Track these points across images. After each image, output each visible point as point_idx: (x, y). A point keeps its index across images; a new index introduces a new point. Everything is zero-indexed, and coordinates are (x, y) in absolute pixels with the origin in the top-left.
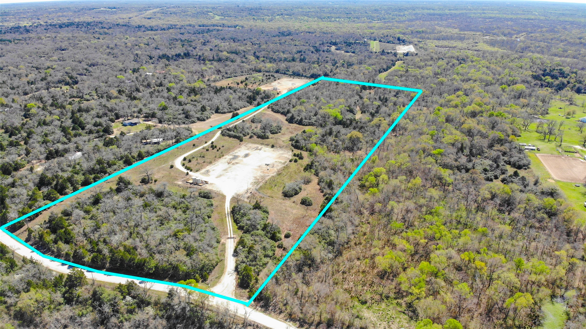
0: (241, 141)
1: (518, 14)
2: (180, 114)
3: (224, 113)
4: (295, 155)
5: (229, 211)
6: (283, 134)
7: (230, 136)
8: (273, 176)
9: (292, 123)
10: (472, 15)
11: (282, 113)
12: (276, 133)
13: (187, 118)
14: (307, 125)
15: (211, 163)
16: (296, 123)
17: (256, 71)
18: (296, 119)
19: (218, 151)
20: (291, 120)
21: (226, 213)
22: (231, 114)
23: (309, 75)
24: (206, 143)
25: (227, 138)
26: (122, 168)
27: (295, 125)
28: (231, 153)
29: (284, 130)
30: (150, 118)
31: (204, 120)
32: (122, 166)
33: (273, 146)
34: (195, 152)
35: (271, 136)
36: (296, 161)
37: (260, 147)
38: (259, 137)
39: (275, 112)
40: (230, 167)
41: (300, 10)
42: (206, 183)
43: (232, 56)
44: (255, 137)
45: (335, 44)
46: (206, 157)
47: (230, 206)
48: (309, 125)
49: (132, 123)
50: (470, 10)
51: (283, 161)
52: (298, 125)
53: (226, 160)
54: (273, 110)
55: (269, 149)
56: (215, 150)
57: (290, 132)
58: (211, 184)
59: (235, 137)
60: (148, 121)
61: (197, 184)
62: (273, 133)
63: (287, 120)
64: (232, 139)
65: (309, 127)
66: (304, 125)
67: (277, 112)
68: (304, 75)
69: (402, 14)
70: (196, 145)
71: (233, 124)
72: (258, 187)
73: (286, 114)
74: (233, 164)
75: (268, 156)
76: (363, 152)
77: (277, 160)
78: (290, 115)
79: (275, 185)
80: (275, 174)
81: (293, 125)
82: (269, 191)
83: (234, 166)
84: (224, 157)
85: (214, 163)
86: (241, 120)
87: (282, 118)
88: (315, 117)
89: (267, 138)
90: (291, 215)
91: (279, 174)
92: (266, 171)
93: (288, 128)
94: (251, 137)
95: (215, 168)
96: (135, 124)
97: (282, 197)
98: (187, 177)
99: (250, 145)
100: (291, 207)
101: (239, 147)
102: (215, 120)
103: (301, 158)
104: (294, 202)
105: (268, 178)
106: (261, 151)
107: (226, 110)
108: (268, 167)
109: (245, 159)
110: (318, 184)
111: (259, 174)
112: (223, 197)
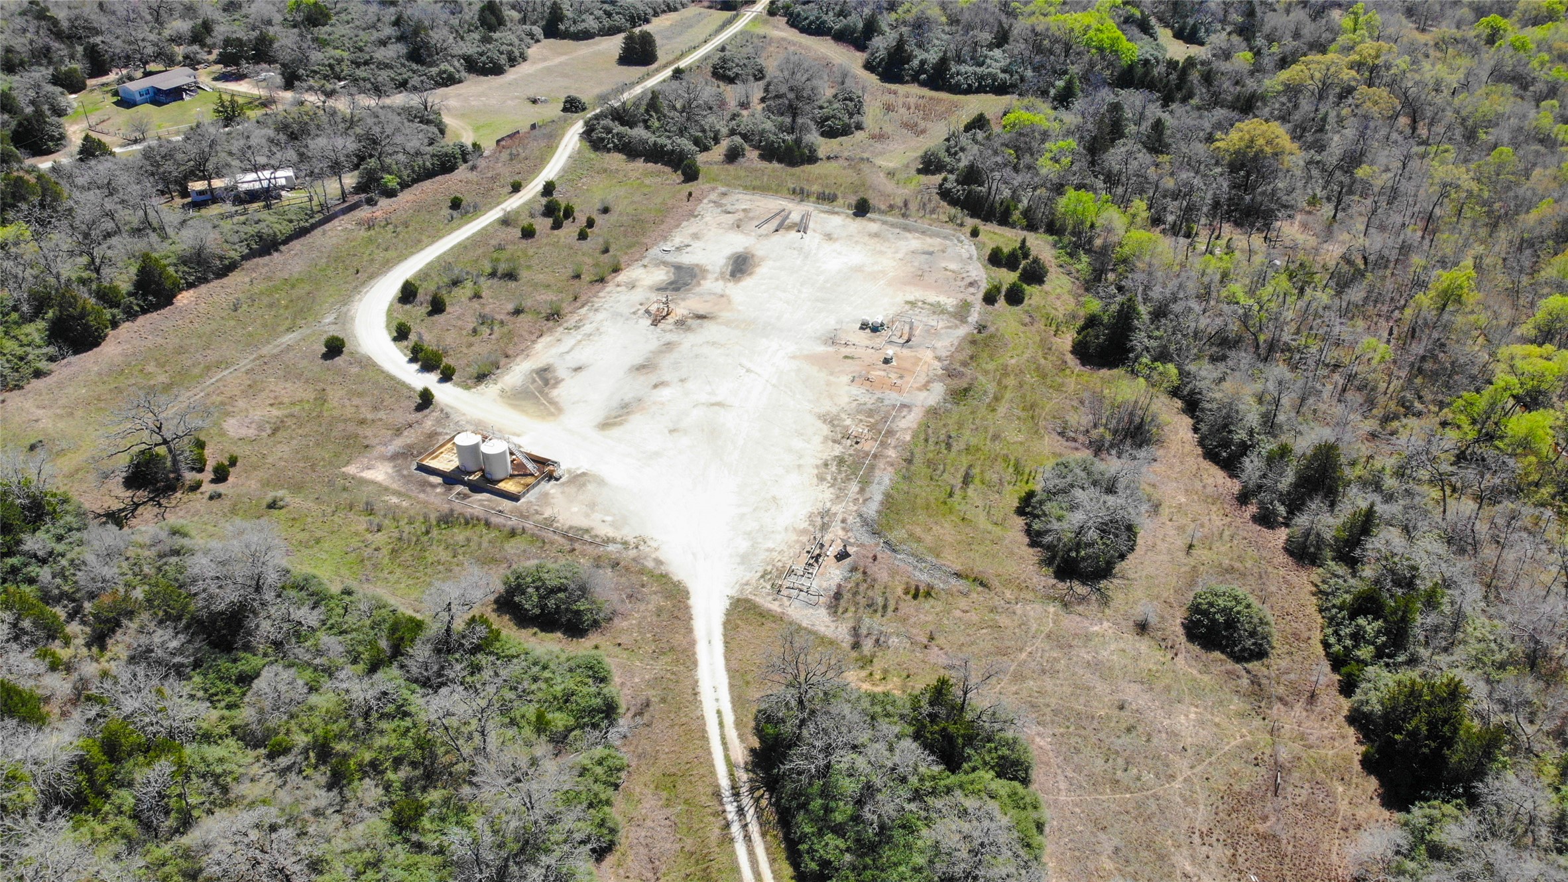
0: (691, 175)
2: (383, 43)
3: (586, 35)
4: (996, 259)
5: (740, 754)
6: (880, 137)
7: (631, 151)
8: (933, 412)
9: (899, 80)
11: (841, 37)
12: (845, 131)
13: (419, 60)
14: (969, 91)
15: (554, 316)
16: (915, 79)
18: (915, 63)
19: (583, 236)
20: (893, 68)
21: (724, 782)
22: (615, 44)
24: (516, 188)
25: (618, 160)
26: (38, 374)
27: (914, 90)
28: (655, 251)
29: (872, 115)
30: (246, 65)
31: (497, 70)
32: (37, 355)
33: (862, 209)
34: (463, 247)
35: (824, 146)
36: (1015, 297)
37: (796, 211)
38: (770, 153)
39: (803, 30)
40: (669, 346)
42: (546, 471)
44: (752, 154)
46: (524, 274)
47: (738, 701)
48: (981, 90)
49: (158, 91)
51: (949, 302)
52: (922, 91)
53: (638, 295)
54: (794, 22)
55: (840, 222)
56: (569, 230)
57: (906, 125)
58: (579, 479)
59: (655, 155)
60: (239, 77)
61: (486, 484)
62: (831, 134)
63: (869, 66)
64: (640, 164)
65: (982, 96)
66: (956, 90)
67: (817, 29)
70: (467, 199)
71: (633, 85)
72: (872, 509)
73: (857, 39)
74: (681, 323)
75: (858, 269)
76: (1305, 226)
77: (915, 294)
78: (881, 44)
79: (967, 480)
80: (936, 394)
81: (901, 89)
82: (946, 530)
83: (688, 341)
84: (622, 277)
85: (572, 320)
86: (665, 66)
87: (849, 60)
88: (997, 53)
89: (812, 159)
90: (1182, 766)
91: (960, 394)
92: (877, 373)
93: (889, 108)
94: (733, 156)
95: (581, 355)
96: (176, 94)
97: (1044, 579)
98: (429, 424)
99: (743, 201)
100: (1147, 681)
101: (692, 215)
102: (549, 71)
103: (1035, 275)
104: (1142, 628)
105: (908, 423)
106: (812, 239)
107: (591, 23)
108: (879, 339)
109: (741, 292)
110: (1211, 455)
111: (846, 397)
112: (674, 606)
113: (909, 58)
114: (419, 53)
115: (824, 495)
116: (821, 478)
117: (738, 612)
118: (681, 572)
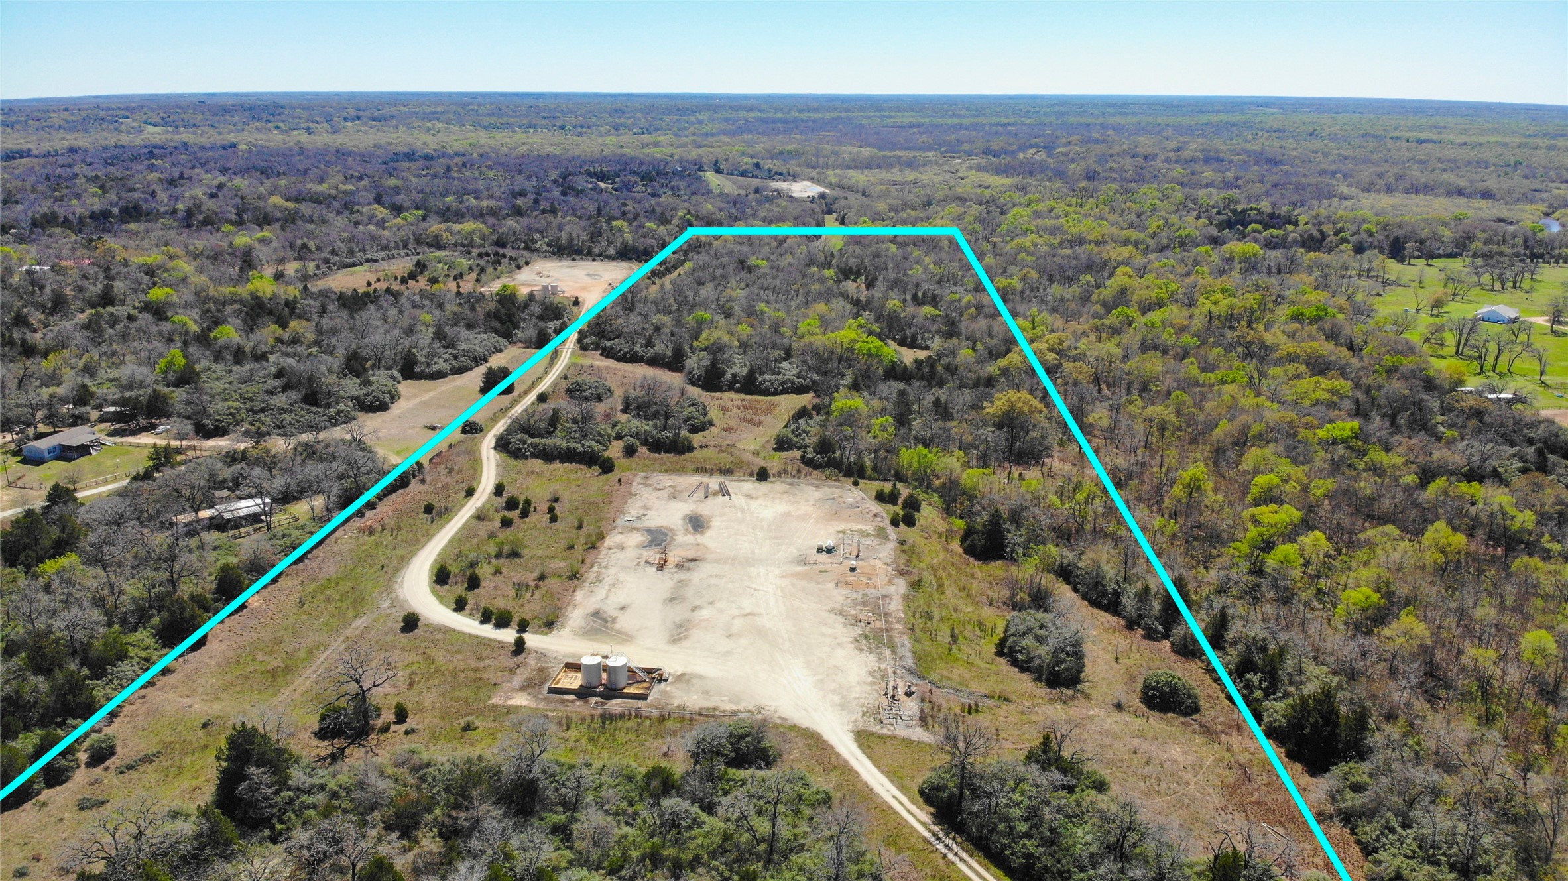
0: (607, 467)
2: (270, 393)
3: (440, 375)
4: (881, 497)
5: (924, 817)
6: (730, 429)
7: (547, 456)
8: (906, 598)
9: (718, 389)
10: (864, 121)
11: (653, 362)
12: (704, 427)
13: (315, 403)
14: (776, 393)
15: (574, 576)
16: (731, 388)
17: (430, 245)
18: (729, 376)
19: (554, 519)
20: (712, 380)
21: (926, 834)
22: (475, 377)
23: (612, 252)
24: (470, 492)
25: (537, 464)
27: (733, 395)
28: (620, 522)
29: (713, 414)
31: (383, 407)
33: (762, 476)
34: (457, 540)
35: (697, 439)
36: (910, 522)
37: (714, 482)
38: (657, 447)
39: (619, 359)
40: (683, 583)
42: (655, 676)
43: (305, 208)
44: (643, 450)
45: (602, 177)
46: (525, 552)
47: (902, 788)
48: (784, 392)
49: (63, 448)
51: (869, 529)
52: (742, 396)
53: (631, 553)
54: (608, 353)
55: (750, 486)
56: (539, 518)
57: (744, 420)
58: (681, 678)
59: (568, 456)
60: (134, 433)
61: (612, 692)
62: (694, 430)
63: (690, 382)
64: (558, 465)
65: (786, 396)
66: (766, 393)
67: (632, 358)
68: (596, 250)
70: (438, 504)
71: (507, 410)
72: (909, 662)
73: (674, 363)
74: (680, 566)
75: (788, 515)
76: (1063, 460)
77: (841, 526)
78: (696, 362)
79: (954, 637)
80: (900, 587)
81: (727, 396)
82: (959, 671)
83: (697, 576)
84: (609, 541)
85: (591, 575)
86: (526, 393)
87: (673, 379)
88: (785, 364)
89: (690, 449)
90: (1188, 776)
91: (917, 585)
92: (851, 578)
93: (724, 410)
94: (630, 451)
95: (619, 598)
96: (83, 450)
97: (1041, 690)
98: (532, 662)
99: (667, 480)
100: (1141, 736)
101: (631, 494)
102: (426, 405)
103: (912, 505)
104: (1119, 707)
105: (896, 606)
106: (738, 500)
107: (441, 364)
108: (837, 557)
109: (708, 539)
110: (1094, 603)
111: (839, 596)
112: (816, 742)
113: (723, 373)
114: (313, 398)
115: (871, 660)
116: (861, 650)
117: (863, 738)
118: (804, 722)
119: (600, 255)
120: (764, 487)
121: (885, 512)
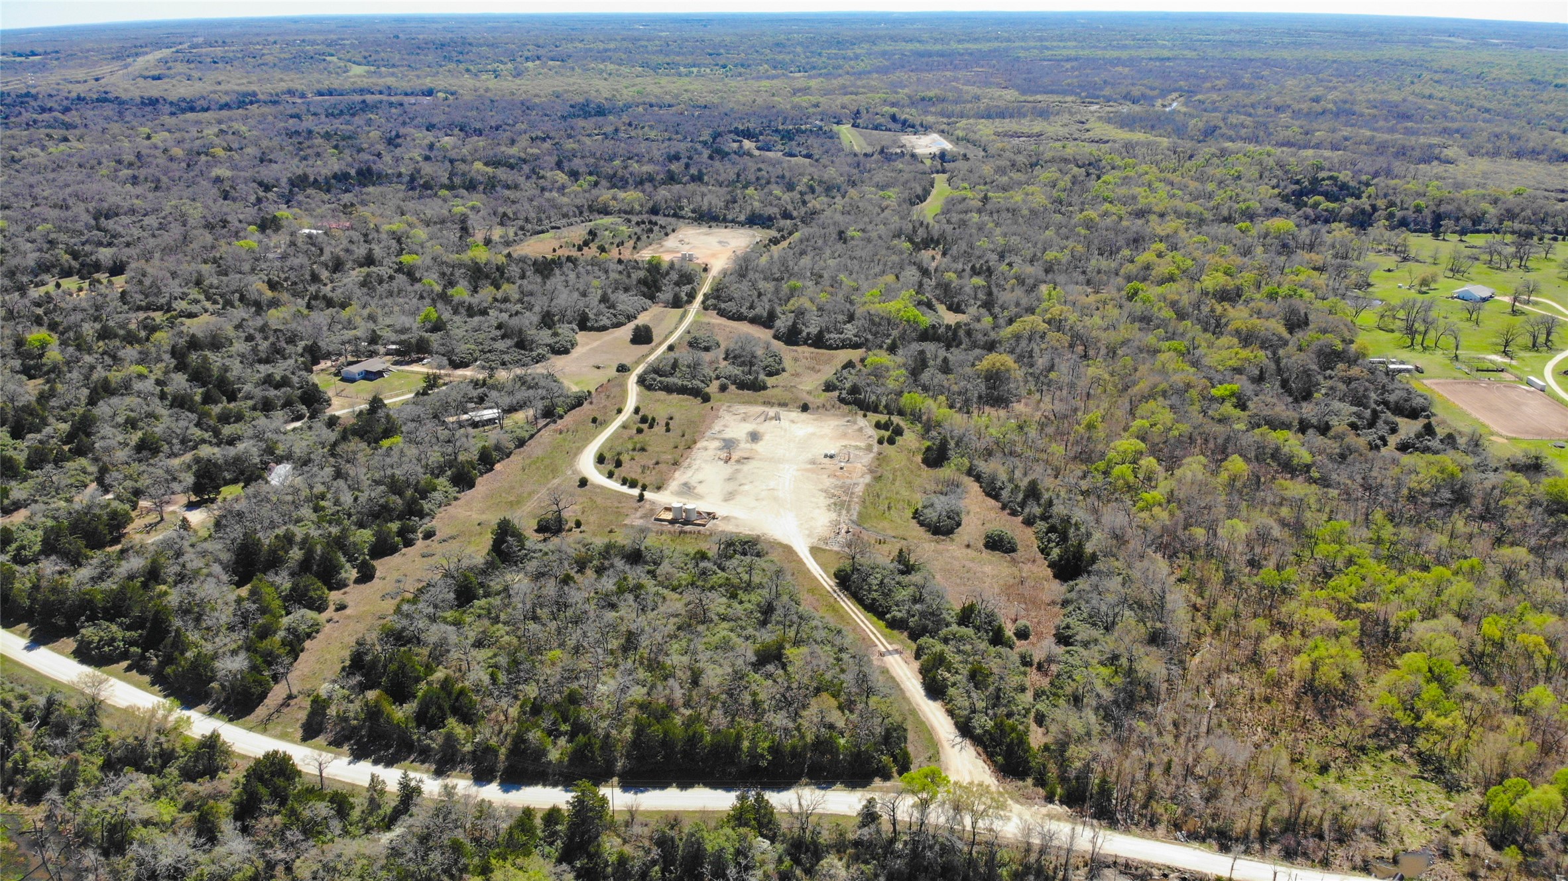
0: (706, 399)
1: (1125, 47)
3: (604, 328)
4: (878, 426)
5: (833, 584)
6: (797, 375)
7: (669, 389)
8: (868, 485)
9: (796, 344)
11: (754, 321)
12: (777, 373)
13: (523, 348)
14: (837, 348)
15: (675, 463)
16: (805, 343)
17: (600, 212)
18: (804, 334)
19: (668, 430)
20: (792, 337)
21: (830, 590)
22: (627, 331)
23: (742, 218)
24: (619, 411)
25: (662, 395)
26: (456, 499)
27: (805, 349)
28: (708, 434)
29: (787, 363)
30: (414, 356)
31: (566, 352)
32: (453, 491)
33: (805, 408)
34: (609, 439)
35: (770, 381)
36: (891, 441)
37: (772, 412)
38: (742, 386)
39: (731, 318)
40: (737, 471)
41: (580, 45)
42: (711, 516)
44: (733, 388)
45: (748, 134)
46: (649, 448)
47: (825, 571)
48: (843, 347)
49: (367, 372)
50: (1009, 40)
51: (862, 444)
52: (812, 349)
53: (711, 453)
54: (722, 313)
55: (795, 415)
56: (659, 429)
57: (809, 368)
58: (726, 518)
59: (682, 390)
60: (408, 363)
61: (687, 522)
62: (770, 374)
63: (776, 337)
64: (675, 395)
66: (830, 348)
67: (738, 317)
68: (730, 217)
69: (850, 53)
70: (600, 418)
71: (647, 356)
72: (855, 517)
73: (767, 321)
74: (738, 461)
75: (813, 434)
76: (1026, 405)
77: (845, 442)
78: (782, 323)
79: (889, 508)
80: (868, 479)
81: (800, 349)
82: (886, 524)
83: (746, 468)
84: (699, 445)
85: (686, 464)
86: (660, 344)
87: (762, 334)
88: (849, 326)
89: (765, 388)
90: (988, 580)
91: (878, 479)
92: (839, 473)
93: (796, 360)
94: (723, 388)
95: (700, 476)
96: (379, 374)
97: (929, 535)
98: (648, 506)
99: (742, 409)
100: (973, 560)
101: (718, 417)
102: (594, 350)
103: (898, 432)
104: (968, 546)
105: (859, 490)
106: (784, 423)
107: (605, 321)
108: (835, 461)
109: (759, 447)
110: (988, 495)
111: (828, 482)
112: (788, 550)
113: (801, 332)
114: (521, 345)
115: (832, 515)
116: (830, 510)
117: (815, 551)
118: (785, 541)
119: (733, 221)
120: (804, 415)
121: (875, 434)
